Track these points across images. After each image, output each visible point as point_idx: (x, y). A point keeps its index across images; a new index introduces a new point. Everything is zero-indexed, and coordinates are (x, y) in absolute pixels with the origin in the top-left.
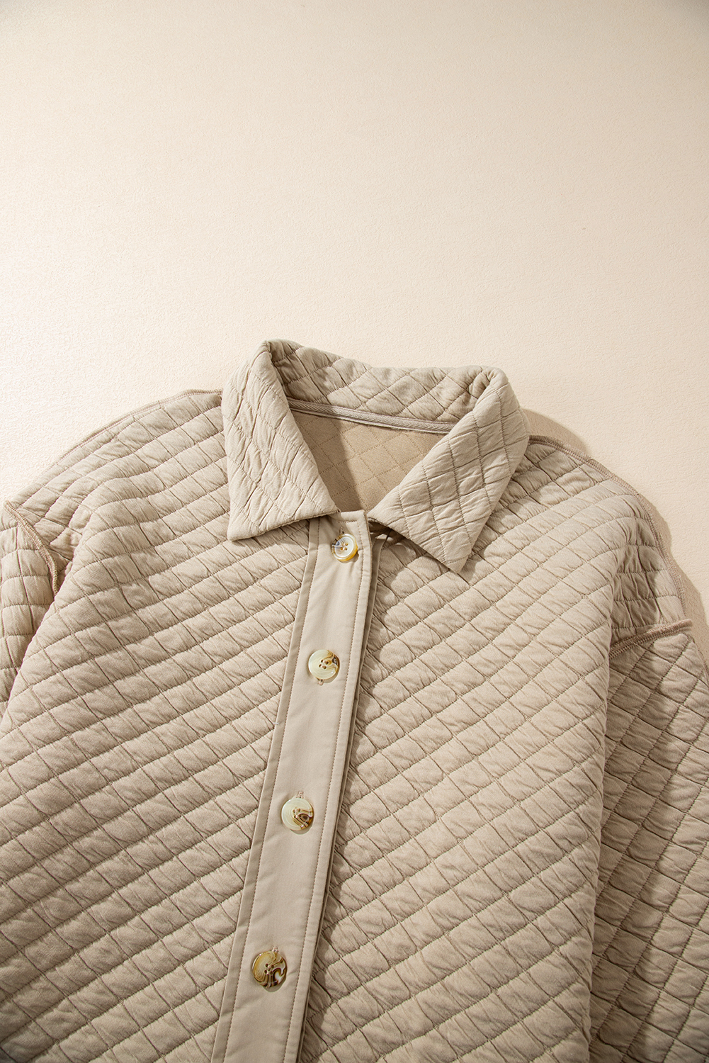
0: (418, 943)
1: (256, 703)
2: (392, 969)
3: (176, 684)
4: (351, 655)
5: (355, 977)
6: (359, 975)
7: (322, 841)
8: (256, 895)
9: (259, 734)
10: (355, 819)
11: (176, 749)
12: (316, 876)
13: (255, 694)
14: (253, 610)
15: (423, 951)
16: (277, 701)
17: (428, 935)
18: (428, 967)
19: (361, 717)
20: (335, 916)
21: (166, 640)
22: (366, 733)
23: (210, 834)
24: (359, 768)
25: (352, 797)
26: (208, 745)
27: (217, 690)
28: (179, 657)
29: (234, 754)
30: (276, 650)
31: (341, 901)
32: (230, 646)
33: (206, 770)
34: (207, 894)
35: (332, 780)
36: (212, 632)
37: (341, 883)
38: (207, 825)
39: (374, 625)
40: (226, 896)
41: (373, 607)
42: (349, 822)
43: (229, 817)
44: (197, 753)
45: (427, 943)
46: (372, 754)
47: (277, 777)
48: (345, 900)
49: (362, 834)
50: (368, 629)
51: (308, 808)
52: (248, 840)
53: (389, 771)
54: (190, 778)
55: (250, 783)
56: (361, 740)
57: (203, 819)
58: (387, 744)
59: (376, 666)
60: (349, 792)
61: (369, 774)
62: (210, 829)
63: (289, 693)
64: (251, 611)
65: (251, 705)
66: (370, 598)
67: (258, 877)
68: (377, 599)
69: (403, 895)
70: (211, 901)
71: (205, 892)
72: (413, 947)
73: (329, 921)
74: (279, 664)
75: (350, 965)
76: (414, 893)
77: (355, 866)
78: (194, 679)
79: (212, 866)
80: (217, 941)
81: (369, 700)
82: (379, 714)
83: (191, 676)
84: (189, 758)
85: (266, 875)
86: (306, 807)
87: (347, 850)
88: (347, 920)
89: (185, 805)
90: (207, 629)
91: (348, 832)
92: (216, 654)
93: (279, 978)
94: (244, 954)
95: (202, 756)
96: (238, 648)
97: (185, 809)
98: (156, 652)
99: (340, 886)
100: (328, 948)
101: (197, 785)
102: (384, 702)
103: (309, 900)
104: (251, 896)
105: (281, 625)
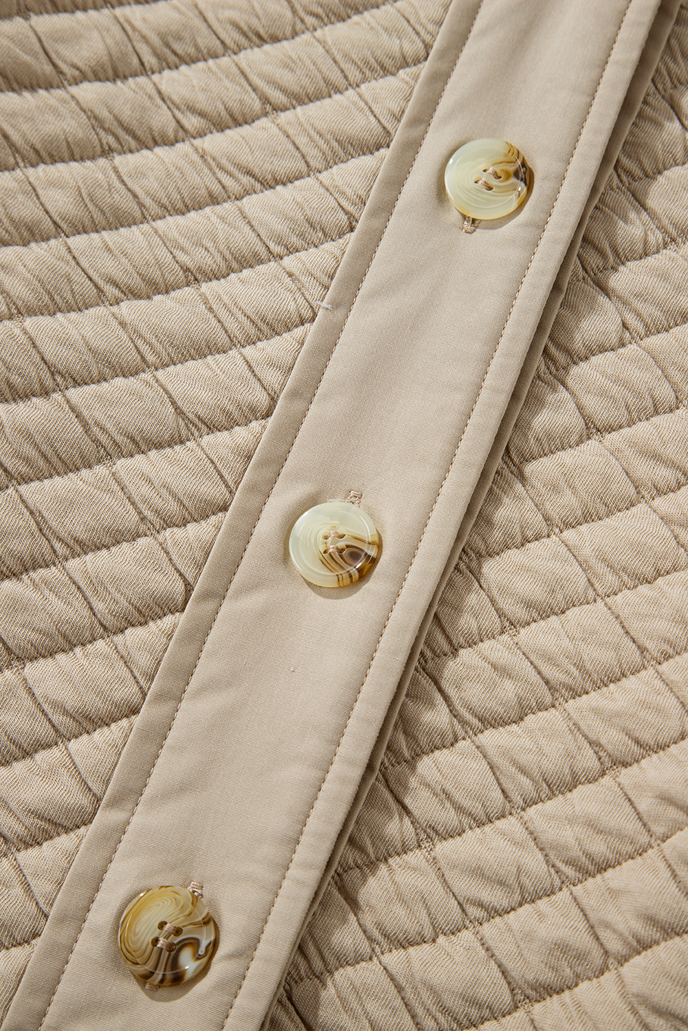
0: (615, 945)
1: (276, 249)
2: (520, 1014)
3: (66, 155)
4: (571, 167)
5: (407, 1017)
6: (420, 1011)
7: (390, 624)
8: (171, 734)
9: (271, 327)
10: (495, 592)
11: (32, 312)
12: (354, 713)
13: (280, 227)
14: (317, 16)
15: (626, 969)
16: (338, 253)
17: (651, 920)
18: (634, 1012)
19: (562, 339)
20: (382, 838)
21: (60, 38)
22: (570, 382)
23: (78, 549)
24: (530, 469)
25: (497, 536)
26: (123, 324)
27: (176, 196)
28: (89, 92)
29: (190, 363)
30: (361, 125)
31: (408, 801)
32: (237, 96)
33: (104, 384)
34: (33, 708)
35: (450, 476)
36: (192, 51)
37: (417, 755)
38: (77, 525)
39: (648, 110)
40: (89, 722)
41: (656, 62)
42: (474, 599)
43: (143, 519)
44: (89, 334)
45: (643, 945)
46: (574, 438)
47: (297, 441)
48: (421, 802)
49: (505, 637)
50: (630, 115)
51: (368, 533)
52: (180, 587)
53: (614, 487)
54: (57, 396)
55: (220, 443)
56: (551, 398)
57: (68, 504)
58: (624, 420)
59: (632, 215)
60: (489, 523)
61: (555, 489)
62: (83, 536)
63: (374, 239)
64: (310, 20)
65: (263, 253)
66: (653, 36)
67: (189, 689)
68: (673, 41)
69: (593, 809)
70: (42, 730)
71: (28, 703)
72: (597, 957)
73: (362, 850)
74: (365, 162)
75: (402, 981)
76: (628, 808)
77: (468, 716)
78: (118, 160)
79: (65, 636)
80: (32, 841)
81: (594, 299)
82: (614, 340)
83: (111, 150)
84: (65, 342)
85: (207, 688)
86: (361, 527)
87: (452, 669)
88: (415, 858)
89: (27, 460)
90: (179, 38)
91: (467, 622)
92: (193, 110)
93: (188, 964)
94: (103, 885)
95: (100, 344)
96: (257, 105)
97: (24, 469)
98: (27, 58)
99: (412, 764)
100: (344, 920)
101: (73, 416)
102: (639, 315)
103: (319, 774)
104: (158, 735)
105: (388, 63)
